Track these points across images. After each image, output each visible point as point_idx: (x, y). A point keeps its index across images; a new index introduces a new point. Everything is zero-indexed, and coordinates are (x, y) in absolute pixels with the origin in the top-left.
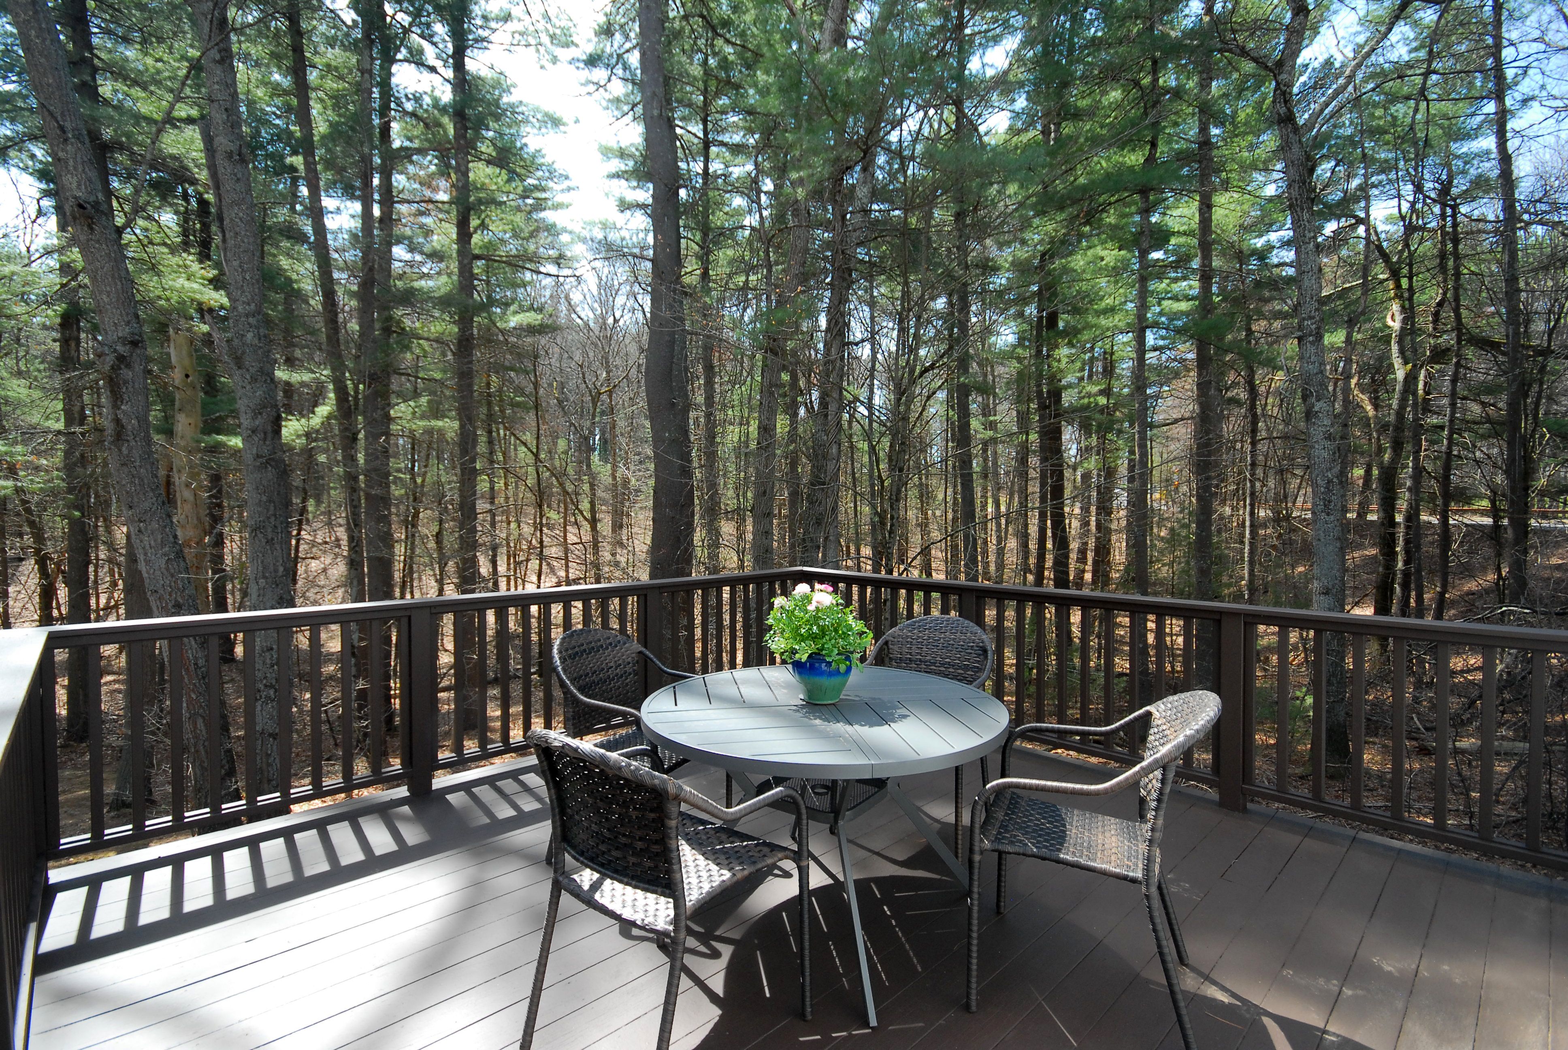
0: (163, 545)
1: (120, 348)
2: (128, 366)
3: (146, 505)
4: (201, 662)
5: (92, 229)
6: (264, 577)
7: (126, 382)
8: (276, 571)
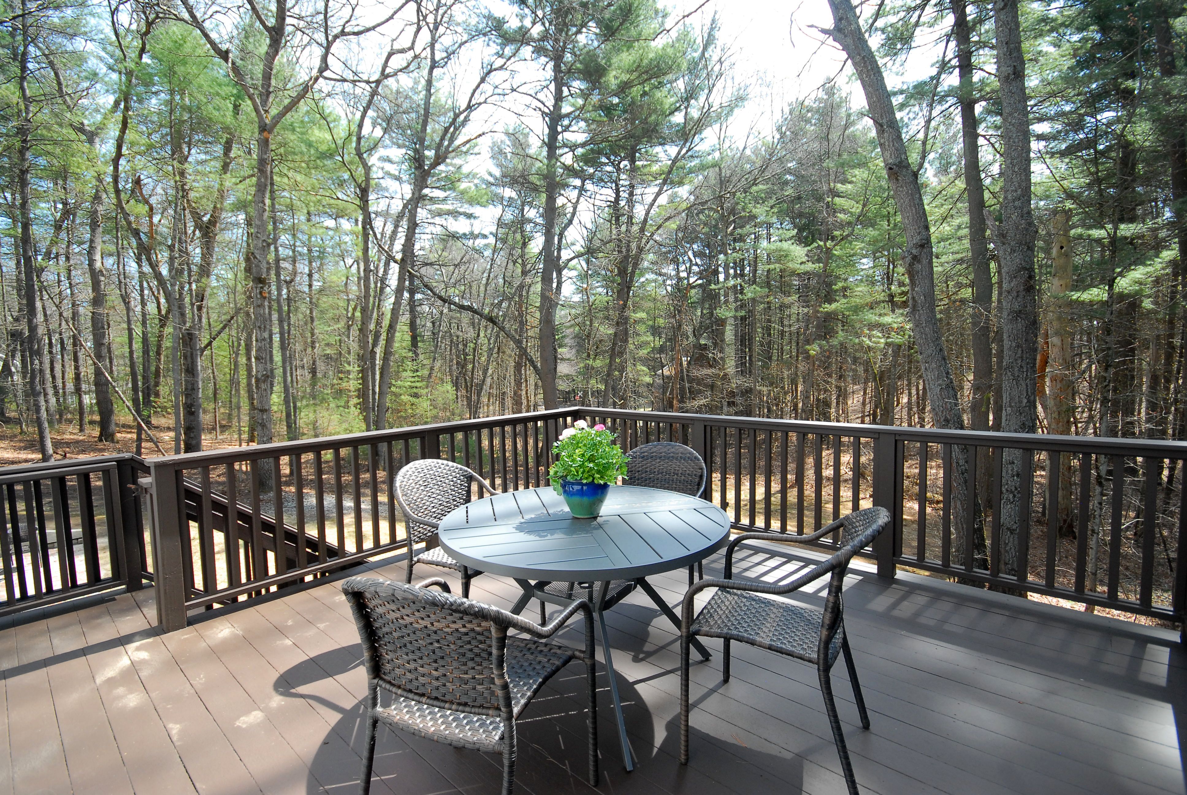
0: (938, 378)
1: (914, 251)
2: (919, 262)
3: (930, 351)
4: (961, 462)
5: (897, 180)
6: (1011, 406)
7: (918, 272)
8: (1020, 402)
